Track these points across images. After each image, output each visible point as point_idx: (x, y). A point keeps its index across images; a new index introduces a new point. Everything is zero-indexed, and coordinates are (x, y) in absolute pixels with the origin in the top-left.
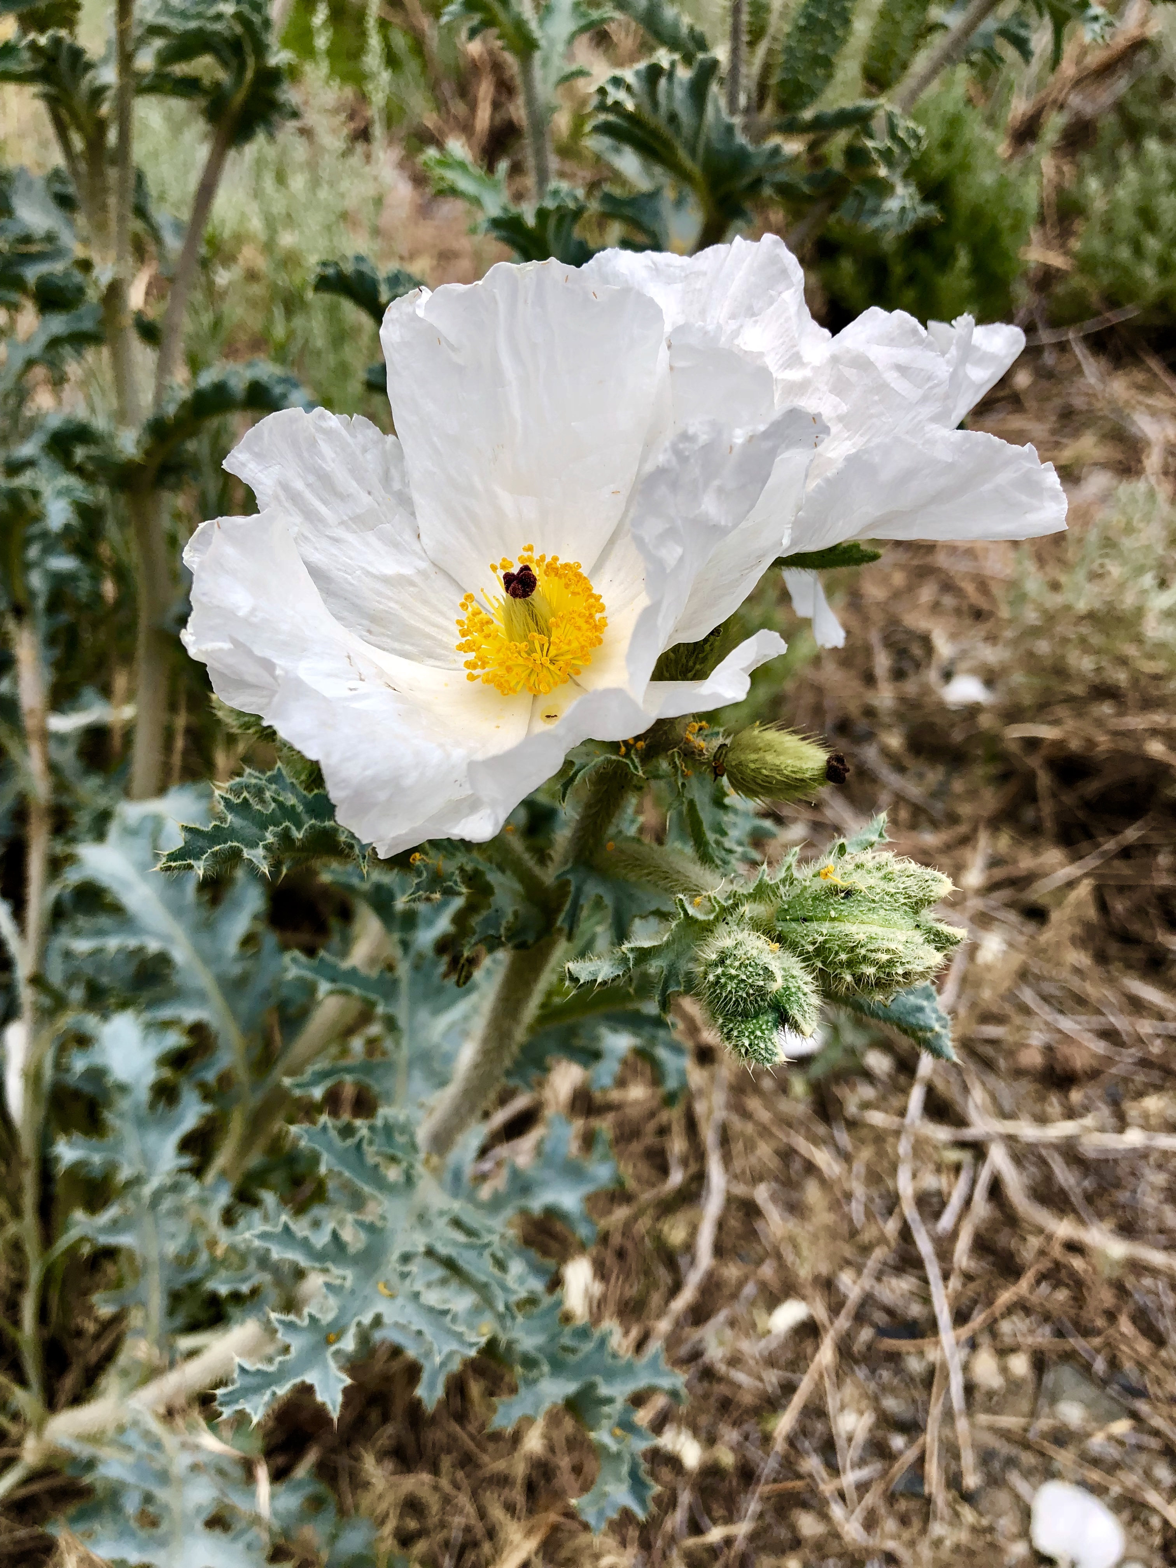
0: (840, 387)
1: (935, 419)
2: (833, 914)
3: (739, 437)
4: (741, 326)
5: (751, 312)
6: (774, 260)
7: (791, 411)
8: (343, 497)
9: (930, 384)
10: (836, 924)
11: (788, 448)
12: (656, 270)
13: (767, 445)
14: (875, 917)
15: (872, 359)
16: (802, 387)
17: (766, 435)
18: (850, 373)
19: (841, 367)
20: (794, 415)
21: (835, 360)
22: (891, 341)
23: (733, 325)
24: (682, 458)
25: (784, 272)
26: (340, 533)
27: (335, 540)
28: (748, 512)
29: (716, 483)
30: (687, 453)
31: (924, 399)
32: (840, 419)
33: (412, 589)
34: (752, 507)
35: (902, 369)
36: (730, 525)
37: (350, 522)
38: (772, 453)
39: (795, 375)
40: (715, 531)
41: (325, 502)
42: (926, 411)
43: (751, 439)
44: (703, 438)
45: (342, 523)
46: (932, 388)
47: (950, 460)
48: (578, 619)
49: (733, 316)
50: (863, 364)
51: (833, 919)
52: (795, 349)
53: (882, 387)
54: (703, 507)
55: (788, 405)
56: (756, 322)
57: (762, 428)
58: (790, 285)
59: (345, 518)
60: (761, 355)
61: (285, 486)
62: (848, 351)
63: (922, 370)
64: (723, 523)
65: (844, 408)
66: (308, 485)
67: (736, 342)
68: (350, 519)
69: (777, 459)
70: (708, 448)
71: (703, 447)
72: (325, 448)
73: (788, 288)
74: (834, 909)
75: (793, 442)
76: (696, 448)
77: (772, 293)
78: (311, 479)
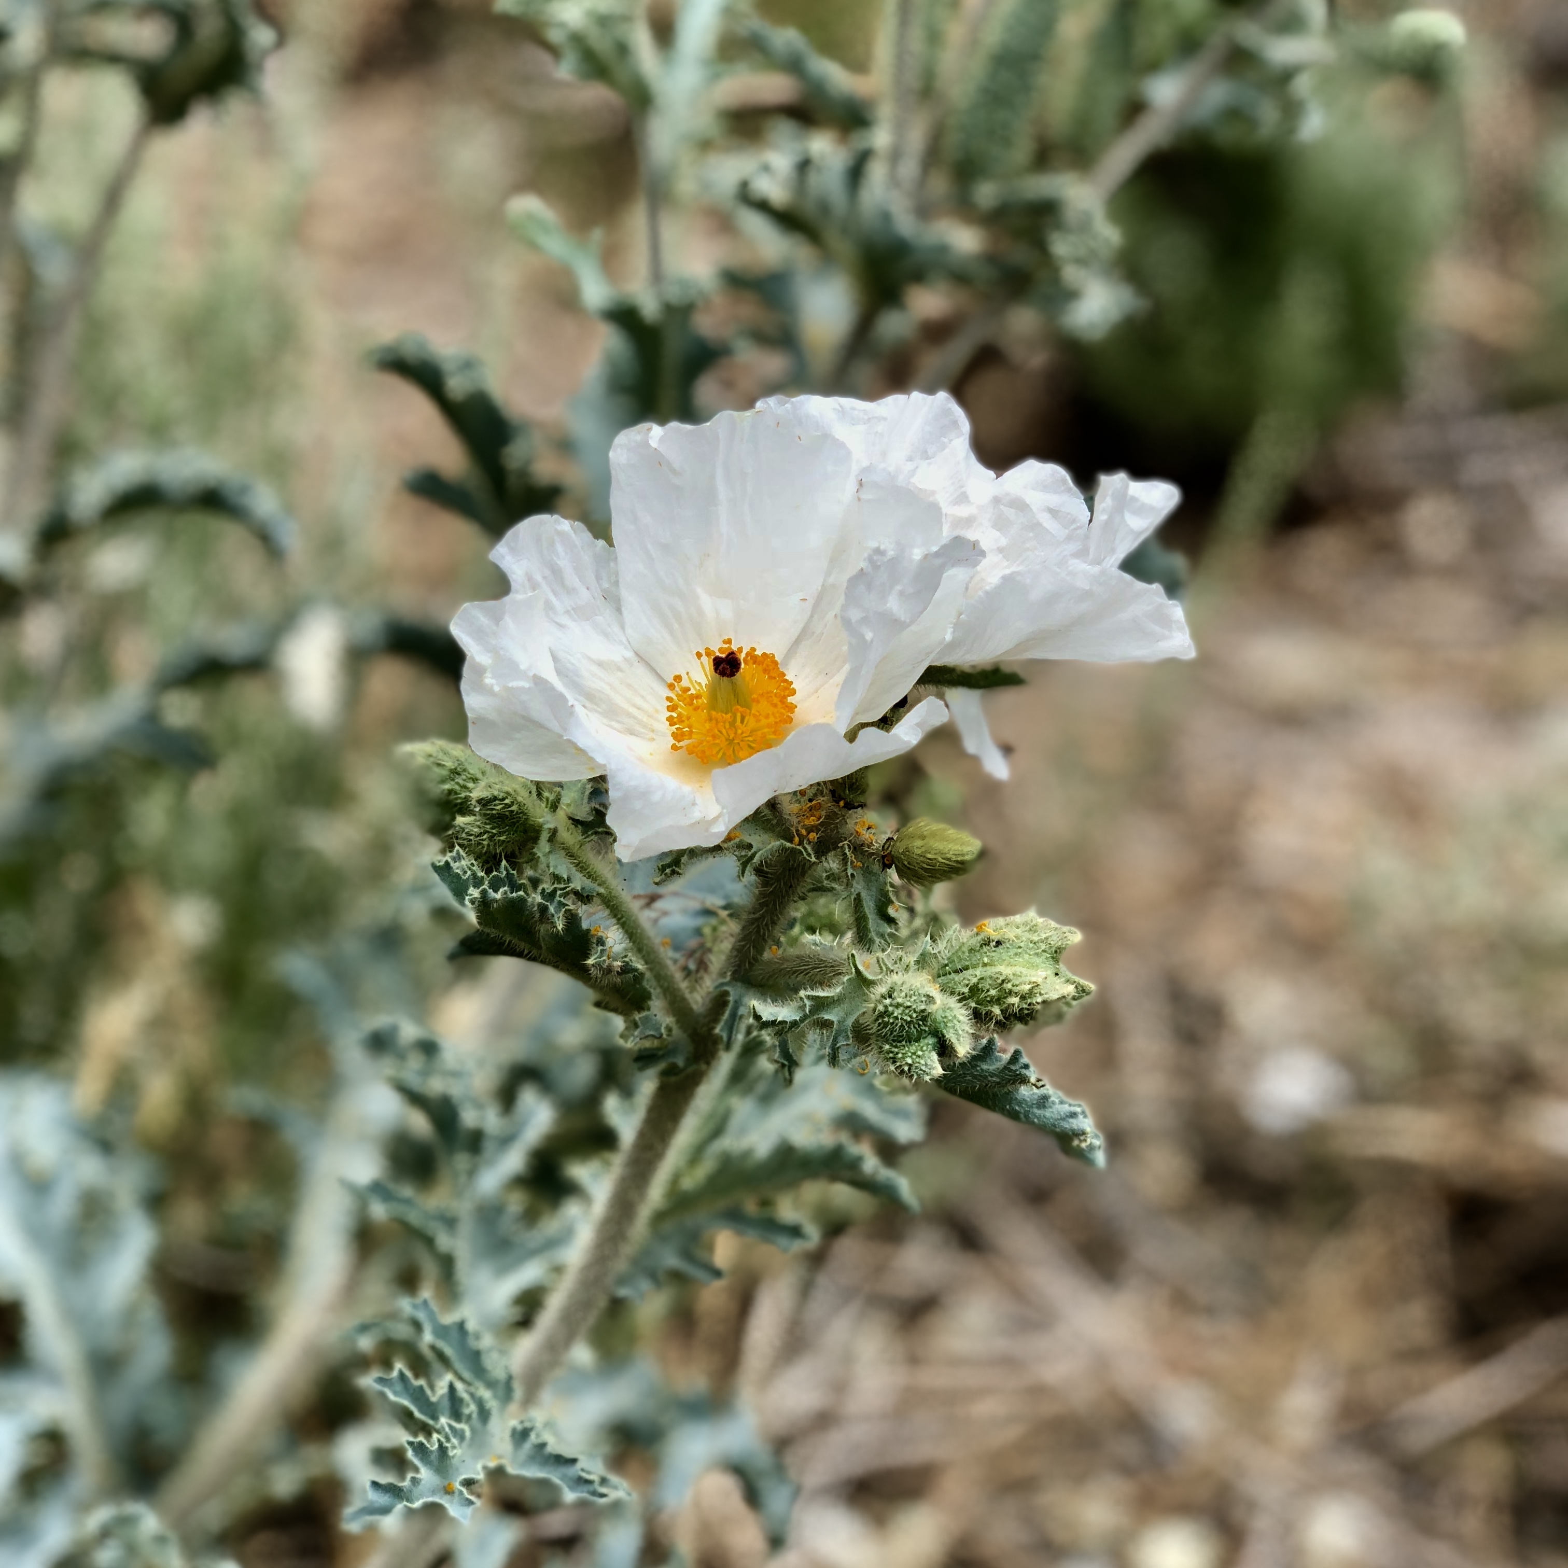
0: (1000, 524)
1: (1077, 555)
2: (986, 960)
3: (917, 554)
4: (917, 467)
5: (926, 456)
6: (947, 412)
7: (956, 537)
8: (571, 591)
9: (1074, 526)
10: (988, 968)
11: (953, 566)
12: (842, 412)
13: (938, 561)
14: (1021, 960)
15: (1028, 502)
16: (969, 521)
17: (937, 554)
18: (1010, 513)
19: (1002, 507)
20: (958, 542)
21: (996, 500)
22: (1045, 487)
23: (910, 466)
24: (875, 566)
25: (955, 423)
26: (565, 620)
27: (561, 626)
28: (922, 612)
29: (898, 588)
30: (879, 564)
31: (1069, 538)
32: (1000, 550)
33: (619, 674)
34: (925, 609)
35: (1053, 512)
36: (908, 621)
37: (572, 612)
38: (941, 569)
39: (963, 511)
40: (895, 625)
41: (555, 594)
42: (1073, 547)
43: (926, 557)
44: (891, 553)
45: (567, 612)
46: (1075, 529)
47: (1088, 588)
48: (774, 698)
49: (910, 459)
50: (1020, 505)
51: (985, 965)
52: (963, 489)
53: (1035, 526)
54: (888, 605)
55: (955, 534)
56: (929, 464)
57: (935, 549)
58: (961, 434)
59: (569, 608)
60: (933, 493)
61: (530, 578)
62: (1007, 494)
63: (1069, 514)
64: (903, 619)
65: (1003, 542)
66: (545, 578)
67: (913, 480)
68: (573, 609)
69: (945, 575)
70: (894, 562)
71: (890, 560)
72: (560, 548)
73: (958, 437)
74: (987, 956)
75: (958, 562)
76: (886, 560)
77: (945, 440)
78: (547, 572)
